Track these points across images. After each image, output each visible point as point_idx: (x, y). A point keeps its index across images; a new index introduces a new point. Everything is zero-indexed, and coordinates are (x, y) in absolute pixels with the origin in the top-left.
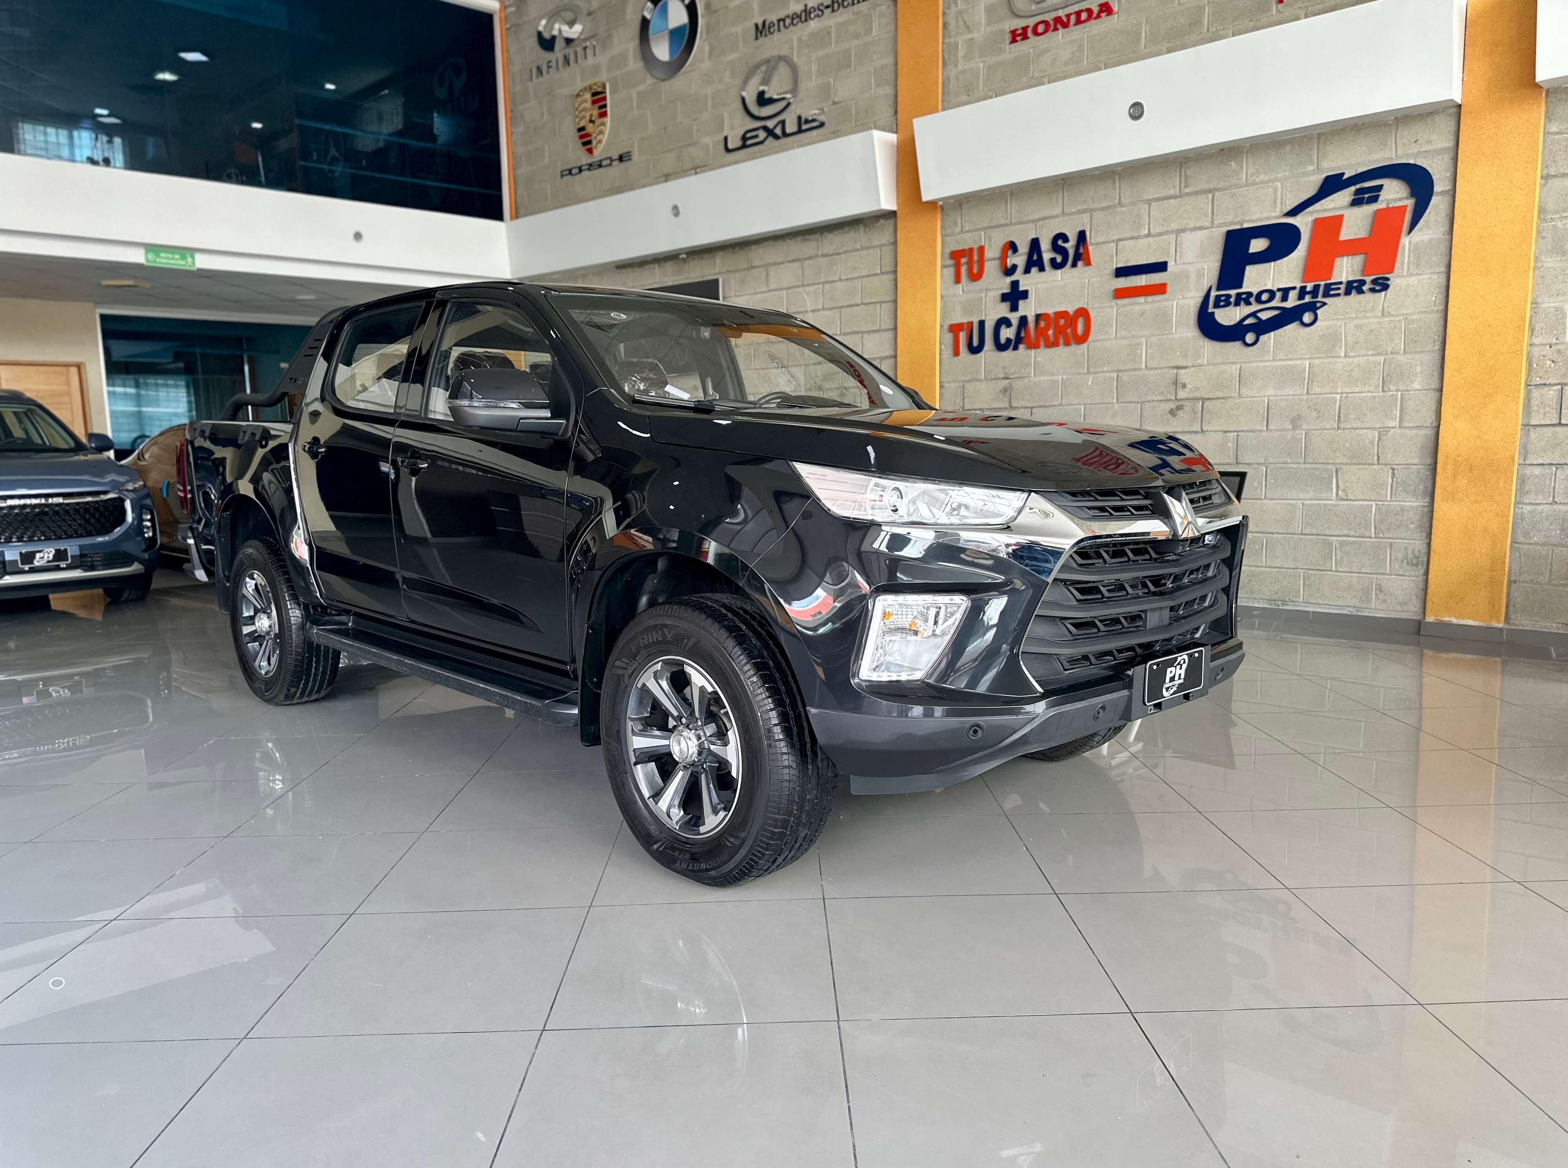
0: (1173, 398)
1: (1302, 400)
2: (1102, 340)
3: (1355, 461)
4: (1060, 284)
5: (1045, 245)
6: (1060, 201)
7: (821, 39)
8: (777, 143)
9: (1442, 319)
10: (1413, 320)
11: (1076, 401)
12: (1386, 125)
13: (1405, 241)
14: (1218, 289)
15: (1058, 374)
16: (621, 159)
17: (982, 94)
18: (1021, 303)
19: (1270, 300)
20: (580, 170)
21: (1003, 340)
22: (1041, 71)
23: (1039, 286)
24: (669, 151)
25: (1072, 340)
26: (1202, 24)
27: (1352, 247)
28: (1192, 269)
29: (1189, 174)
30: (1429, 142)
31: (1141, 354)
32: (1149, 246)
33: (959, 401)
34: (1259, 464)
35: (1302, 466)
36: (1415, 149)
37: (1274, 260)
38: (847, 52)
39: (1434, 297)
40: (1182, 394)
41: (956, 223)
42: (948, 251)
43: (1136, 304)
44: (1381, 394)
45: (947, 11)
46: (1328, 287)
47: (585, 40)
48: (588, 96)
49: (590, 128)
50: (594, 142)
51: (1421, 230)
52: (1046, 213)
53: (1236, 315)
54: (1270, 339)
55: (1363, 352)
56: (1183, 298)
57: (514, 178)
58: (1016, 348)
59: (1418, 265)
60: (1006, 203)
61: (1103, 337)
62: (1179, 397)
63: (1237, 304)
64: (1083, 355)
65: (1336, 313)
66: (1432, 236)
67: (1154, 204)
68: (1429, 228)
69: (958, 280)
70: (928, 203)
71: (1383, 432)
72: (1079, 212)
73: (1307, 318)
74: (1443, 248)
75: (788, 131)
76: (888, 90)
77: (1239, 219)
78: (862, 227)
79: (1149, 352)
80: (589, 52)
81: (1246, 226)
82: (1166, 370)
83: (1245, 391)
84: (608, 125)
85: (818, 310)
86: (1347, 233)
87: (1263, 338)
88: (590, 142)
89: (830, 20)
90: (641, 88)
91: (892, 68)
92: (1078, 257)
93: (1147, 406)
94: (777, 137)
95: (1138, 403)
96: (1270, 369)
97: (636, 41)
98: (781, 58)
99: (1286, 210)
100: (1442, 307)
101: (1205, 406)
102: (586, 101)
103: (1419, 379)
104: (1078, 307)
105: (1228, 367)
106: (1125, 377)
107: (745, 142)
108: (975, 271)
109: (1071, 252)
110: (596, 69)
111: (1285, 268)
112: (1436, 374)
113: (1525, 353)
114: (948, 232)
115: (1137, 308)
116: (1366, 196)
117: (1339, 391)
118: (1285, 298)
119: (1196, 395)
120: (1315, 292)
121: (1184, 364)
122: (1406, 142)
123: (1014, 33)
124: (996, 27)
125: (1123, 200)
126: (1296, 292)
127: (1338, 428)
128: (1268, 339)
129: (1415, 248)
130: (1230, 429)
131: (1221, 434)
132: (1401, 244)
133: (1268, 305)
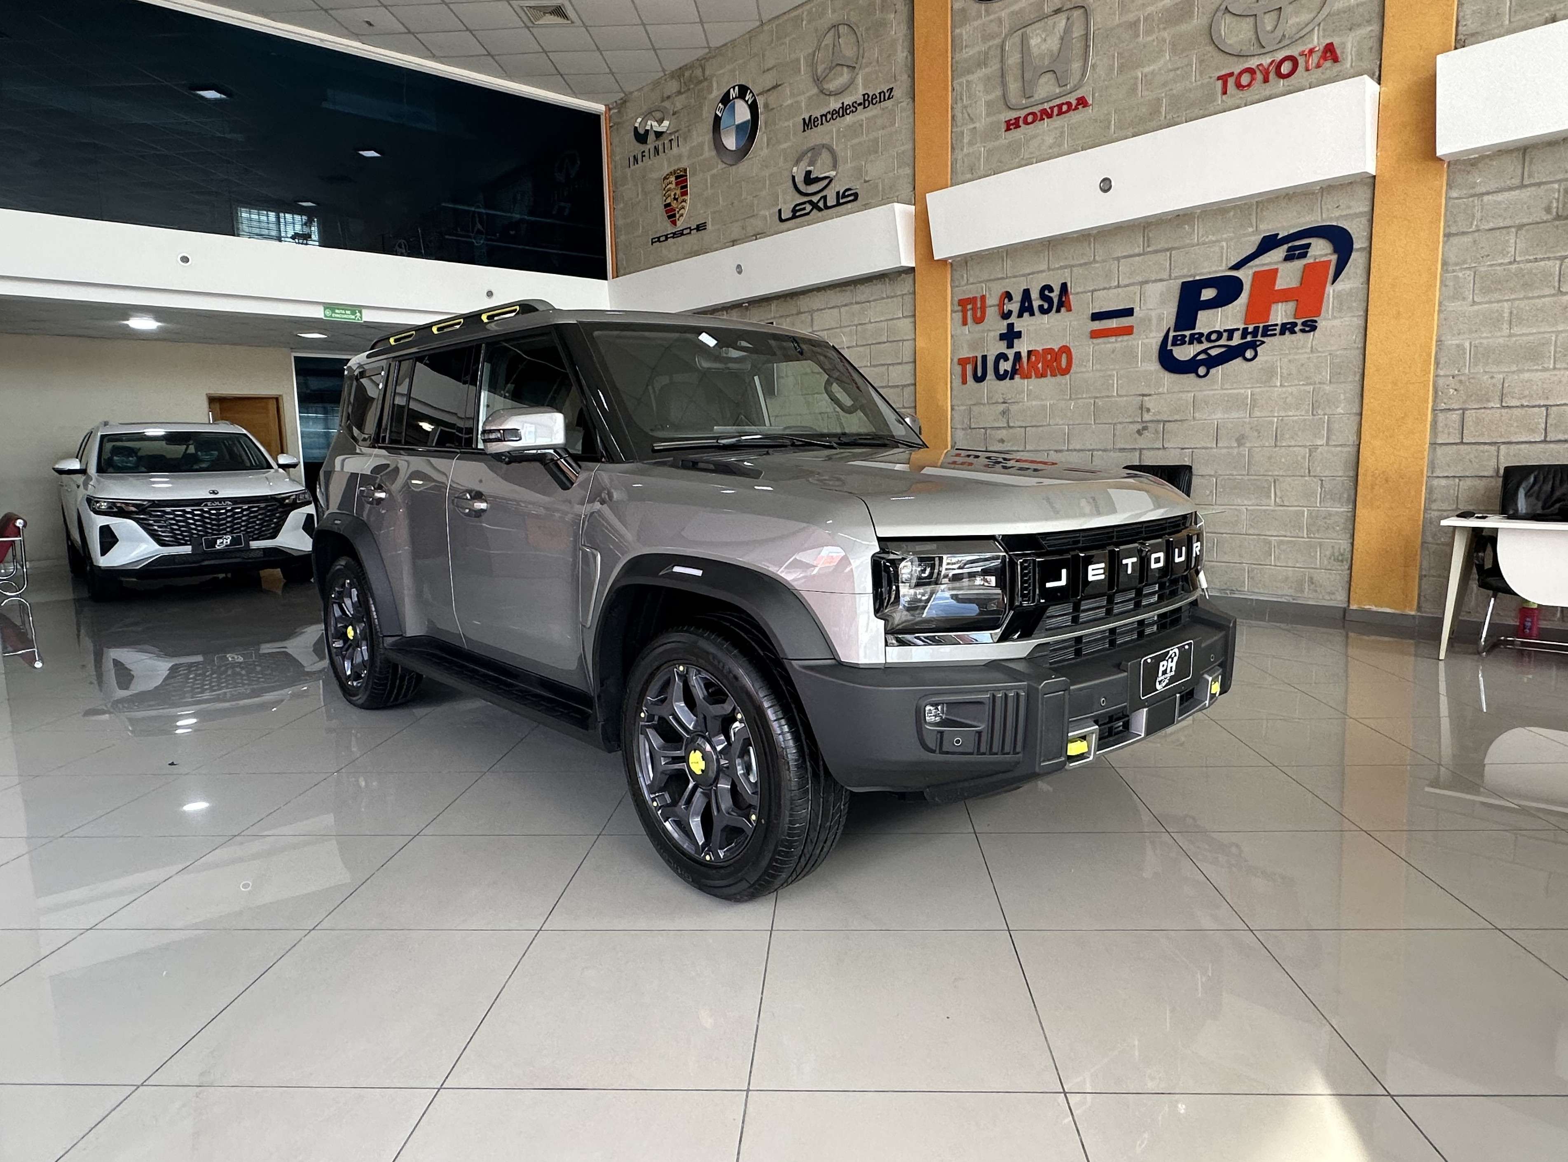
0: (1140, 420)
1: (1245, 422)
2: (1081, 372)
3: (1289, 473)
4: (1047, 326)
5: (1035, 294)
6: (1047, 259)
7: (855, 130)
8: (820, 214)
9: (1361, 356)
10: (1337, 356)
11: (1061, 422)
12: (1313, 193)
13: (1330, 290)
14: (1175, 331)
15: (1046, 399)
16: (698, 228)
17: (982, 173)
18: (1016, 341)
19: (1218, 339)
20: (667, 239)
21: (1002, 372)
22: (1031, 153)
23: (1031, 328)
24: (737, 221)
25: (1057, 372)
26: (1160, 113)
27: (1285, 296)
28: (1153, 314)
29: (1151, 235)
30: (1349, 207)
31: (1113, 384)
32: (1119, 294)
33: (966, 421)
34: (1210, 476)
35: (1246, 478)
36: (1337, 213)
37: (1221, 306)
38: (876, 140)
39: (1356, 337)
40: (1147, 417)
41: (963, 277)
42: (956, 299)
43: (1110, 343)
44: (1311, 417)
45: (955, 106)
46: (1266, 329)
47: (671, 134)
48: (673, 179)
49: (674, 204)
50: (677, 216)
51: (1343, 281)
52: (1036, 269)
55: (1296, 382)
57: (616, 245)
58: (1012, 378)
59: (1340, 310)
60: (1003, 260)
61: (1082, 370)
62: (1143, 420)
63: (1191, 343)
64: (1066, 384)
65: (1273, 350)
66: (1352, 286)
67: (1122, 261)
68: (1349, 279)
69: (965, 323)
70: (938, 260)
71: (1313, 449)
72: (1061, 268)
73: (1249, 354)
74: (1362, 295)
75: (829, 204)
76: (908, 171)
77: (1192, 272)
78: (887, 280)
79: (1120, 382)
80: (674, 144)
81: (1198, 278)
82: (1134, 397)
83: (1197, 415)
84: (688, 202)
85: (853, 347)
86: (1281, 284)
87: (1213, 371)
88: (674, 216)
89: (862, 115)
90: (715, 171)
91: (911, 153)
92: (1061, 304)
93: (1119, 427)
94: (820, 210)
95: (1110, 424)
96: (1218, 396)
97: (711, 134)
98: (823, 146)
99: (1230, 265)
100: (1361, 345)
101: (1165, 426)
102: (671, 183)
103: (1343, 405)
104: (1061, 345)
105: (1184, 396)
106: (1100, 403)
107: (796, 213)
108: (979, 314)
109: (1056, 301)
110: (680, 157)
111: (1230, 313)
112: (1357, 401)
113: (1431, 383)
114: (957, 284)
115: (1109, 346)
116: (1297, 252)
117: (1276, 414)
118: (1230, 338)
119: (1158, 418)
120: (1255, 333)
121: (1148, 392)
122: (1330, 207)
123: (1008, 123)
124: (994, 118)
125: (1097, 257)
126: (1240, 332)
127: (1276, 446)
128: (1218, 372)
129: (1338, 296)
130: (1186, 446)
131: (1179, 450)
132: (1326, 292)
133: (1217, 343)
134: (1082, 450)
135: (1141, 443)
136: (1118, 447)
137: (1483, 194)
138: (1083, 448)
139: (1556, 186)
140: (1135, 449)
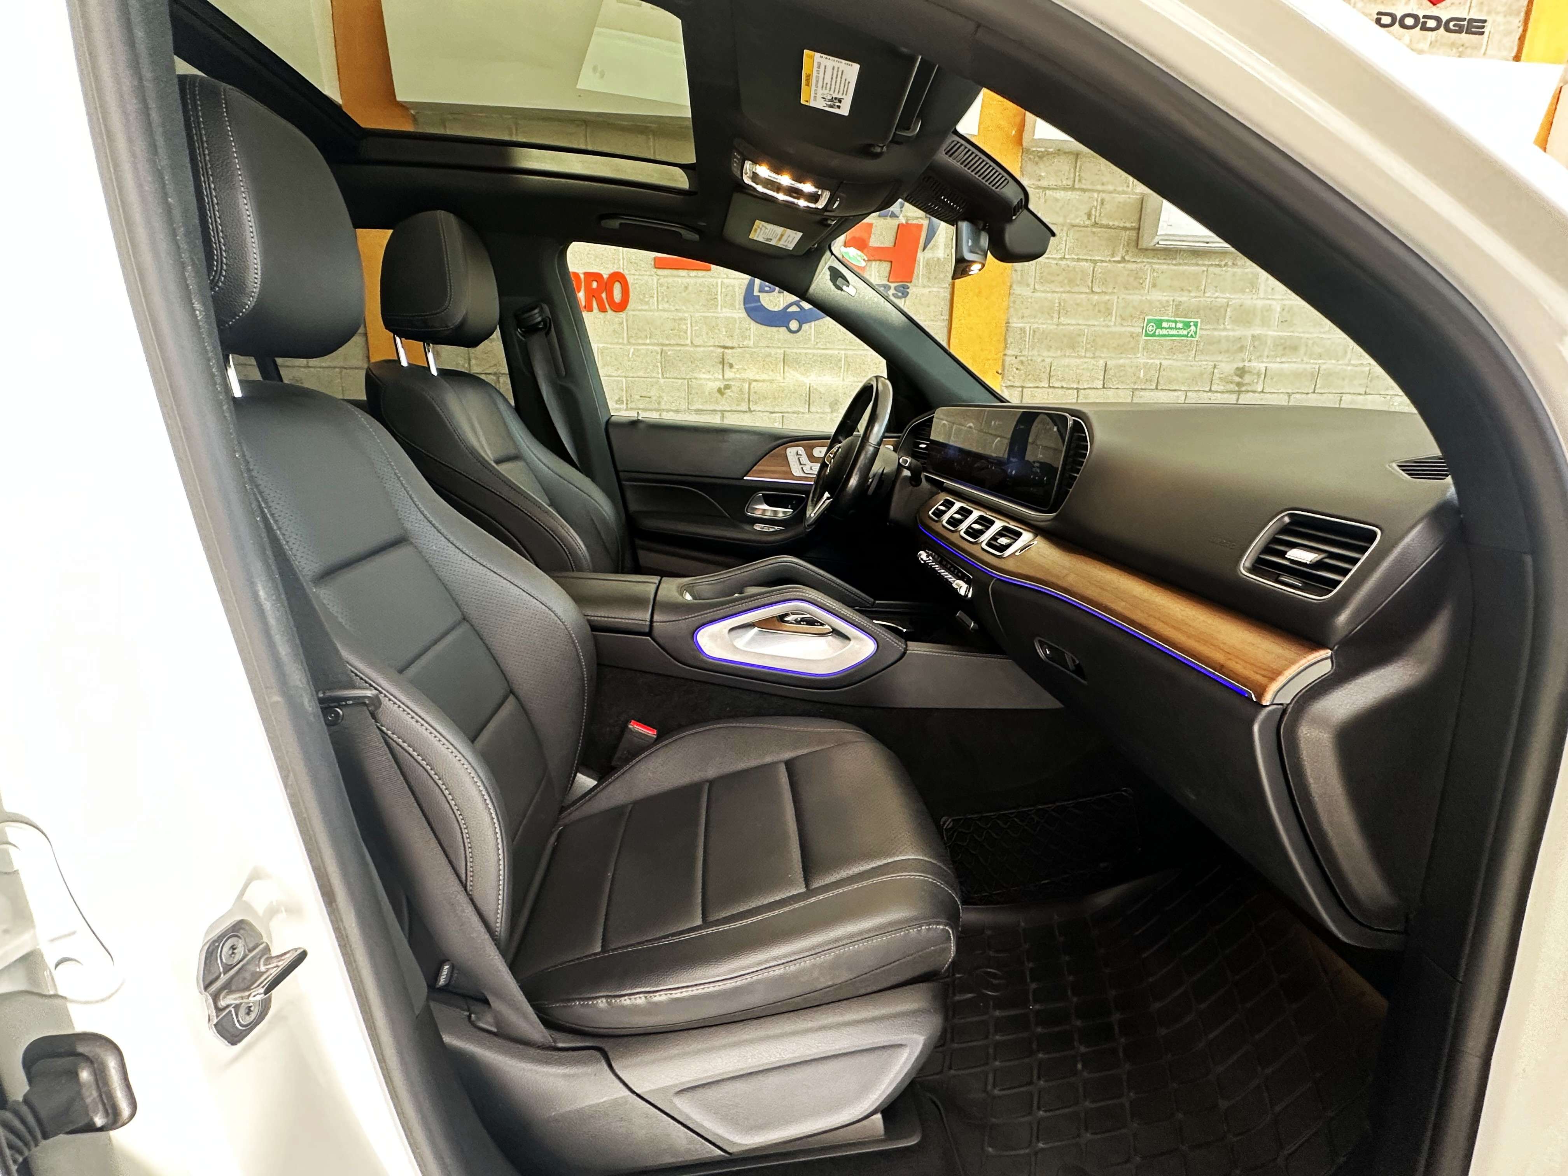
0: (721, 377)
1: (838, 387)
2: (643, 310)
11: (616, 373)
13: (921, 256)
25: (607, 306)
27: (879, 254)
31: (686, 330)
40: (729, 374)
43: (678, 276)
51: (931, 249)
53: (779, 301)
54: (810, 327)
56: (727, 277)
59: (930, 279)
61: (643, 308)
62: (726, 377)
63: (781, 291)
64: (621, 323)
70: (404, 104)
79: (694, 329)
82: (712, 348)
83: (787, 375)
86: (875, 241)
87: (805, 327)
93: (694, 383)
95: (684, 379)
96: (811, 357)
104: (612, 271)
105: (773, 350)
115: (680, 281)
119: (743, 376)
121: (729, 344)
129: (927, 264)
131: (768, 414)
132: (917, 259)
135: (723, 404)
137: (1045, 189)
139: (1096, 195)
140: (715, 411)
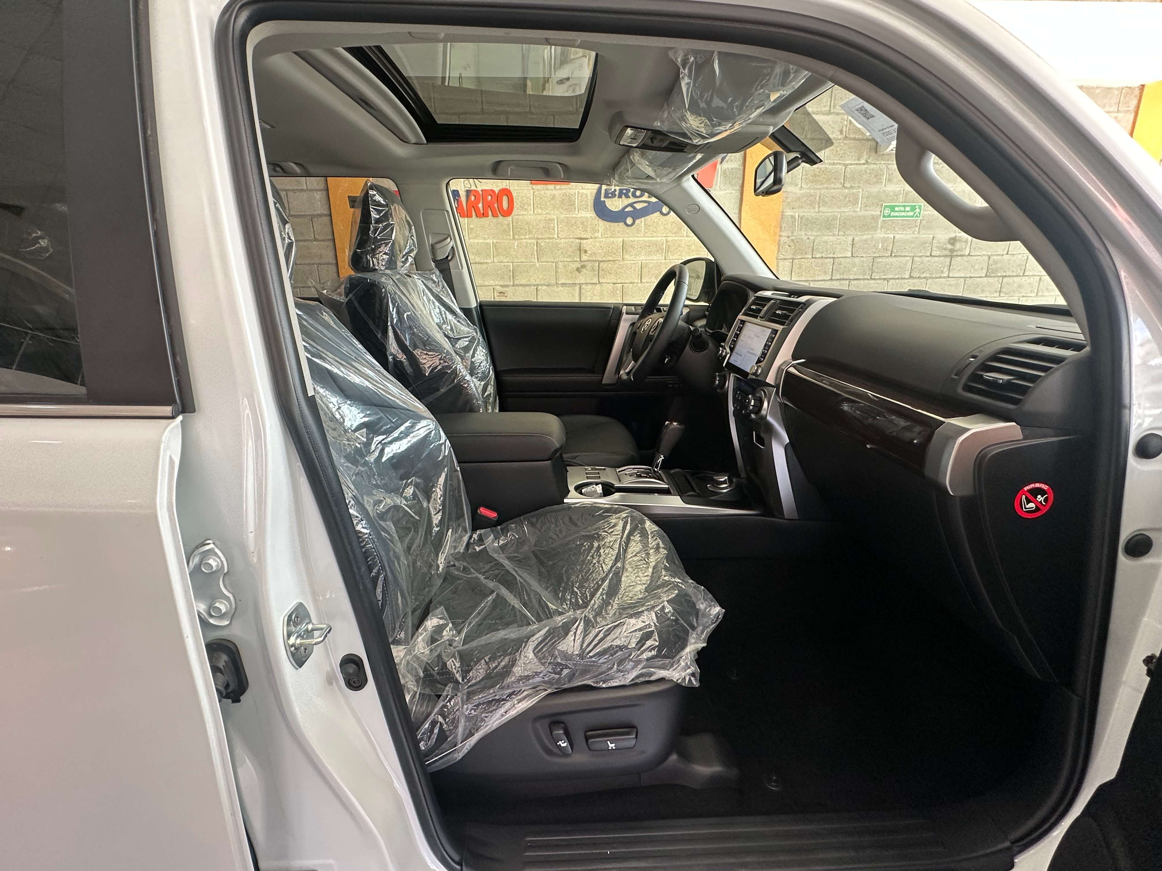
0: (578, 260)
11: (505, 260)
13: (719, 168)
15: (489, 238)
19: (641, 196)
25: (498, 213)
31: (554, 227)
40: (584, 257)
43: (547, 190)
51: (727, 162)
56: (582, 189)
59: (726, 183)
61: (524, 213)
62: (582, 259)
63: (620, 196)
64: (508, 225)
66: (733, 166)
73: (664, 210)
79: (559, 226)
82: (573, 240)
83: (626, 257)
87: (638, 221)
93: (560, 265)
95: (553, 262)
96: (642, 242)
101: (601, 265)
104: (501, 188)
105: (615, 240)
106: (542, 243)
115: (549, 193)
117: (683, 258)
121: (585, 236)
128: (641, 222)
129: (724, 172)
130: (618, 281)
131: (612, 285)
132: (717, 169)
133: (640, 199)
134: (527, 285)
135: (581, 279)
136: (560, 282)
138: (528, 283)
140: (575, 284)
